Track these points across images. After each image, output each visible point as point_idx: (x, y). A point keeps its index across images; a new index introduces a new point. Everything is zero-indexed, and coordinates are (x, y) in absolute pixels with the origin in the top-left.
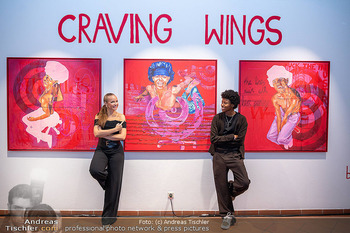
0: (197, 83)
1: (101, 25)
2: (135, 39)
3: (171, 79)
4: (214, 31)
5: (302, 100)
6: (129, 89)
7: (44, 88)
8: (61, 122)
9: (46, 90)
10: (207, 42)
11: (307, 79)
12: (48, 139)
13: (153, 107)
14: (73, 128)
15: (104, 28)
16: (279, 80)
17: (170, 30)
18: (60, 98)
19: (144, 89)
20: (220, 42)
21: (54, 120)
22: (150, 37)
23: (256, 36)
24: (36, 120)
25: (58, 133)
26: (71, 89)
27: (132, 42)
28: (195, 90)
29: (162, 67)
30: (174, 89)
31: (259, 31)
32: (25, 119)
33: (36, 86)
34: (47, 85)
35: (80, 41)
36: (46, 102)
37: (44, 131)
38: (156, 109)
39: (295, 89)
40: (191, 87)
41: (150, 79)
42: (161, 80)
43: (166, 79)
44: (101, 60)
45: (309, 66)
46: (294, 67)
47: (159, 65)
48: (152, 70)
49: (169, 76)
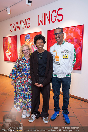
1: (16, 25)
3: (30, 40)
4: (41, 21)
8: (11, 54)
10: (39, 25)
11: (72, 35)
14: (13, 55)
15: (17, 26)
17: (30, 23)
18: (10, 47)
19: (24, 44)
20: (43, 24)
22: (26, 27)
26: (12, 45)
27: (22, 29)
29: (28, 36)
30: (31, 43)
31: (55, 17)
34: (8, 44)
35: (13, 31)
36: (8, 48)
39: (67, 40)
41: (26, 40)
43: (29, 40)
44: (17, 36)
45: (73, 29)
46: (66, 30)
47: (27, 36)
48: (26, 37)
49: (29, 39)
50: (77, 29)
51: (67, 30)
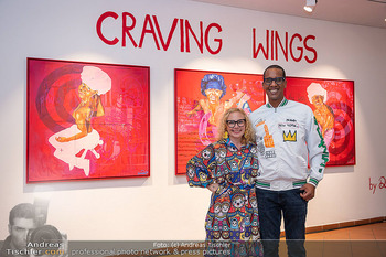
0: (247, 97)
1: (148, 27)
2: (185, 47)
3: (224, 93)
4: (261, 46)
5: (336, 116)
6: (181, 103)
7: (79, 100)
8: (101, 143)
9: (83, 102)
10: (255, 56)
11: (338, 97)
12: (85, 165)
13: (206, 123)
14: (117, 150)
15: (152, 31)
16: (317, 97)
17: (220, 41)
18: (101, 113)
19: (195, 103)
20: (267, 57)
21: (93, 140)
22: (201, 47)
23: (297, 54)
24: (68, 140)
25: (98, 156)
26: (114, 102)
27: (182, 50)
28: (246, 105)
29: (215, 80)
30: (226, 104)
31: (298, 48)
32: (52, 140)
33: (69, 97)
34: (83, 96)
35: (124, 45)
36: (82, 117)
37: (79, 155)
38: (209, 125)
39: (329, 105)
40: (242, 102)
41: (203, 92)
42: (213, 93)
43: (218, 93)
44: (149, 68)
47: (211, 77)
49: (221, 89)
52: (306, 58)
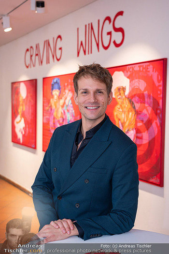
0: (71, 95)
2: (48, 60)
3: (60, 93)
4: (82, 43)
6: (45, 102)
8: (25, 125)
10: (78, 54)
13: (53, 117)
15: (38, 54)
16: (119, 89)
20: (85, 53)
22: (53, 57)
25: (24, 133)
27: (47, 63)
28: (70, 102)
30: (61, 101)
31: (108, 34)
37: (20, 131)
40: (69, 99)
42: (56, 93)
44: (36, 80)
45: (143, 68)
46: (130, 72)
47: (55, 81)
48: (53, 85)
49: (59, 89)
50: (151, 68)
51: (131, 70)
52: (114, 42)
